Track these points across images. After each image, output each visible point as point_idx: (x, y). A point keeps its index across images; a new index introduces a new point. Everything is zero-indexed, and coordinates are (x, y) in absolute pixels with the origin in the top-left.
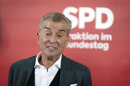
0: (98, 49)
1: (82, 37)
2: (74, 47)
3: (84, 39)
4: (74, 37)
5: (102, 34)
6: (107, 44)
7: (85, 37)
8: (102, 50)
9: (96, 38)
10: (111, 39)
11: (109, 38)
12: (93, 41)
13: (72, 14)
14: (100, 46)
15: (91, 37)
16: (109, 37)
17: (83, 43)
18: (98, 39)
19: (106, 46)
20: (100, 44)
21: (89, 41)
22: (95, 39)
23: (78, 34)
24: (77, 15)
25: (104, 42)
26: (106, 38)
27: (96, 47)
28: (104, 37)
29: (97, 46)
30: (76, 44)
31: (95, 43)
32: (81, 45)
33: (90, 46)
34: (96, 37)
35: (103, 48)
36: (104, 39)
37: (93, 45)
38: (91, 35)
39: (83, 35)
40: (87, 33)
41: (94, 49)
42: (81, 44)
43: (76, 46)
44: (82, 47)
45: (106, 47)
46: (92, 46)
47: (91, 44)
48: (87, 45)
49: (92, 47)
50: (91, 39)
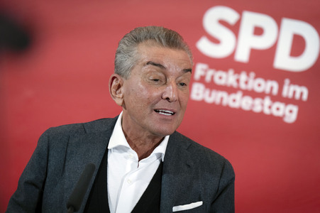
0: (271, 116)
1: (238, 81)
2: (218, 101)
3: (243, 86)
4: (220, 78)
5: (287, 81)
6: (295, 109)
7: (246, 83)
8: (280, 120)
9: (272, 88)
10: (305, 97)
11: (302, 94)
12: (262, 95)
13: (223, 23)
14: (278, 109)
15: (259, 85)
16: (302, 92)
17: (238, 96)
18: (275, 91)
19: (291, 111)
20: (277, 104)
21: (253, 94)
22: (268, 90)
23: (231, 72)
24: (235, 29)
25: (287, 101)
26: (294, 93)
27: (267, 111)
28: (290, 90)
29: (270, 107)
30: (224, 94)
31: (267, 101)
32: (234, 101)
33: (253, 106)
34: (271, 86)
35: (284, 116)
36: (290, 95)
37: (262, 105)
38: (260, 81)
39: (243, 77)
40: (252, 75)
41: (262, 113)
42: (233, 96)
43: (222, 99)
44: (236, 105)
45: (290, 114)
46: (258, 106)
47: (258, 101)
48: (247, 103)
49: (258, 109)
50: (259, 90)
